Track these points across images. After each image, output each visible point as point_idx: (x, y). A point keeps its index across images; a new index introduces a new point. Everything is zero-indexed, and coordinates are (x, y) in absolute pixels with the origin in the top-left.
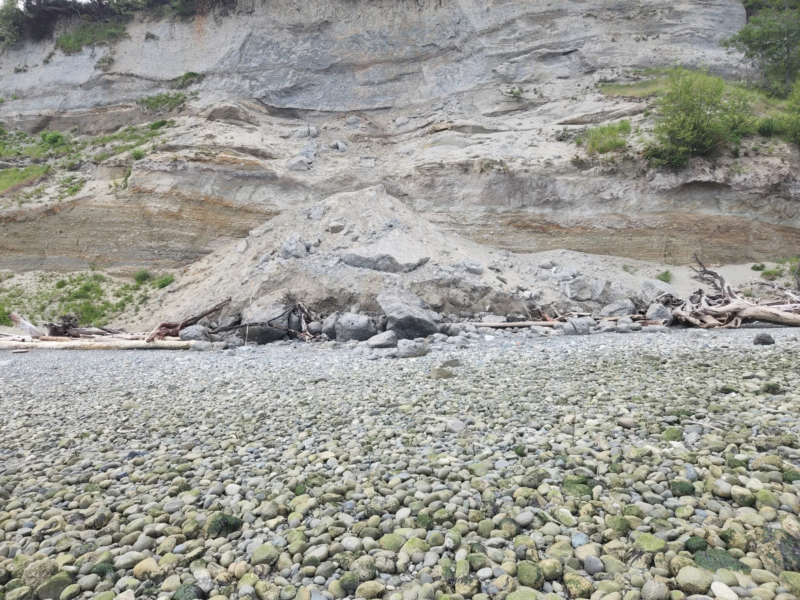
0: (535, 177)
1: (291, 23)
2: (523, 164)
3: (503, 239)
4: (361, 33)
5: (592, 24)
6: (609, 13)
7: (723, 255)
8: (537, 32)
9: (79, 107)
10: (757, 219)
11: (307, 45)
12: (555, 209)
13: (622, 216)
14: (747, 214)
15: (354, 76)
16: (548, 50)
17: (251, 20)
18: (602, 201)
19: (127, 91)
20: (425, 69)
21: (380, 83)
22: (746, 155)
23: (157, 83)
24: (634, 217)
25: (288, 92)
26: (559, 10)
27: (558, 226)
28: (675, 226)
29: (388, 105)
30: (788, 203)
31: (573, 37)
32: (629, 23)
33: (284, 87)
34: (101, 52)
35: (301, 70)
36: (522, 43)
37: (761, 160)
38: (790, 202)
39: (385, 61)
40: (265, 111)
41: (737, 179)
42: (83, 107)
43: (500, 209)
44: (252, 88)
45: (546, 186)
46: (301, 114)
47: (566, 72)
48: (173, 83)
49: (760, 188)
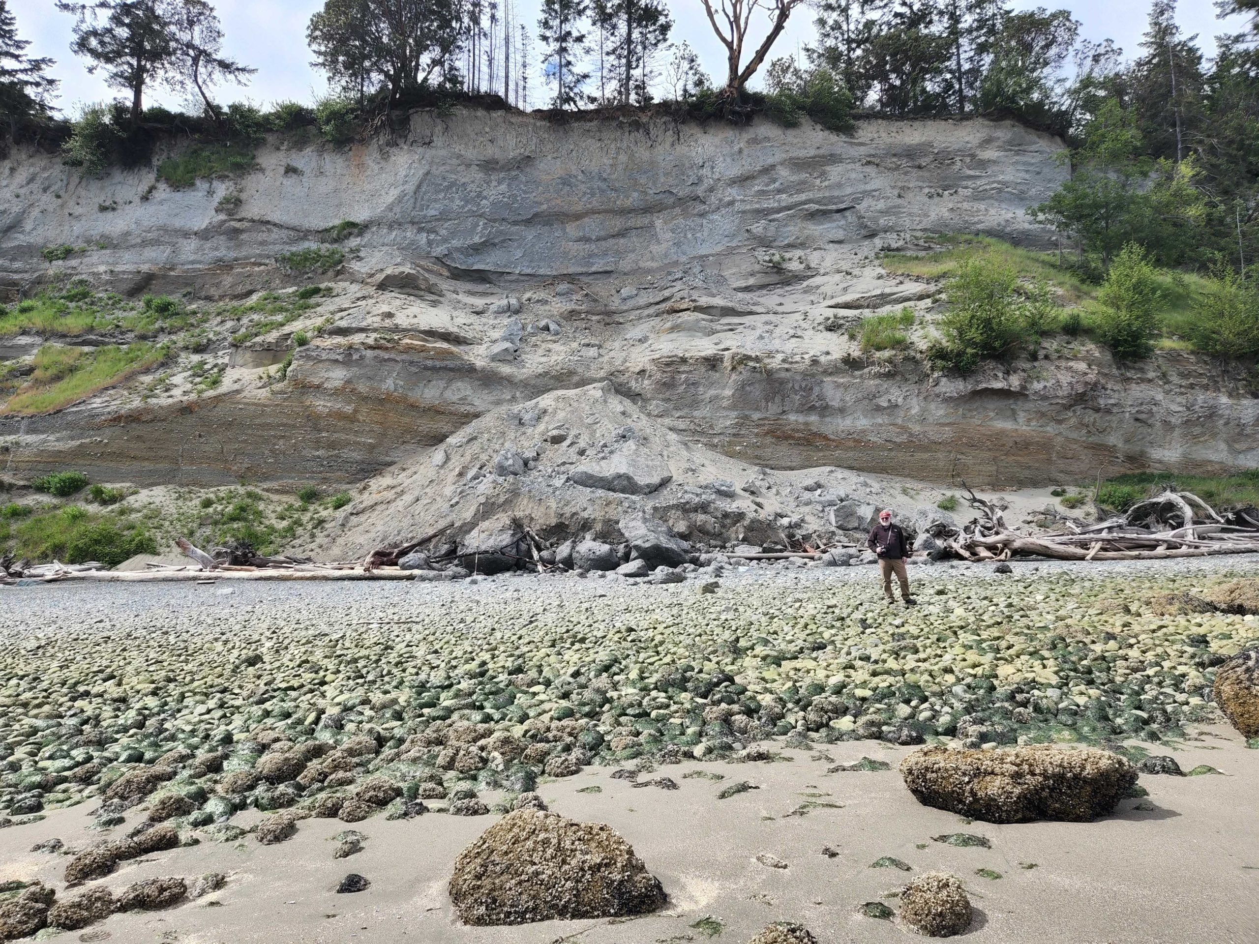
0: (798, 378)
1: (482, 158)
2: (784, 361)
3: (758, 452)
4: (574, 172)
5: (873, 175)
6: (895, 160)
7: (1022, 477)
8: (804, 182)
9: (192, 263)
10: (1060, 434)
11: (503, 187)
12: (822, 416)
13: (902, 427)
14: (1048, 428)
15: (564, 230)
16: (817, 207)
17: (429, 153)
18: (878, 409)
19: (263, 243)
20: (659, 223)
21: (598, 239)
22: (1046, 357)
23: (304, 234)
24: (916, 428)
25: (477, 249)
26: (831, 155)
27: (826, 438)
28: (964, 440)
29: (609, 269)
30: (1097, 415)
31: (849, 190)
32: (921, 173)
33: (471, 242)
34: (222, 190)
35: (495, 221)
36: (784, 196)
37: (1063, 364)
38: (1100, 414)
39: (606, 211)
40: (447, 274)
41: (1037, 386)
42: (200, 262)
43: (756, 416)
44: (430, 243)
45: (811, 389)
46: (493, 277)
47: (840, 235)
48: (323, 234)
49: (1063, 398)
